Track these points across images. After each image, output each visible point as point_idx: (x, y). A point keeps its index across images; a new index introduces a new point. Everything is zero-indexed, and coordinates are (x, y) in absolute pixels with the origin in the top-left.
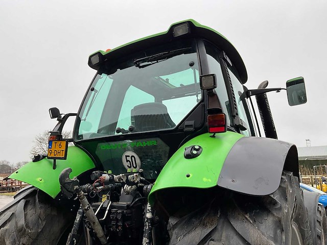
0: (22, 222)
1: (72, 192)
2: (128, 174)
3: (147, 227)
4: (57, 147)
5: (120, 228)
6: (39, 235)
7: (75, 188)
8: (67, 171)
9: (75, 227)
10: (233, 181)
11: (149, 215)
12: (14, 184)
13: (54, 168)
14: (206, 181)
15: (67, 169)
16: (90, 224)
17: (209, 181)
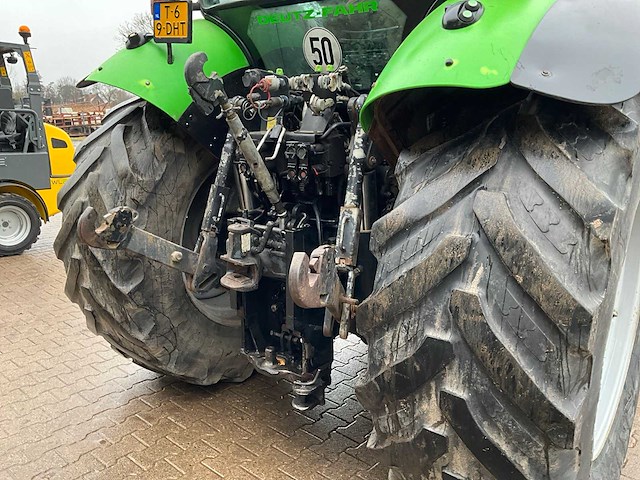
0: (124, 164)
1: (212, 103)
2: (315, 75)
3: (354, 173)
4: (172, 15)
5: (303, 175)
6: (157, 186)
7: (216, 96)
8: (198, 57)
9: (221, 175)
10: (545, 74)
11: (358, 153)
12: (93, 122)
13: (170, 60)
14: (486, 76)
15: (198, 53)
16: (248, 167)
17: (492, 74)
